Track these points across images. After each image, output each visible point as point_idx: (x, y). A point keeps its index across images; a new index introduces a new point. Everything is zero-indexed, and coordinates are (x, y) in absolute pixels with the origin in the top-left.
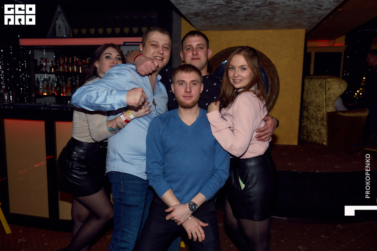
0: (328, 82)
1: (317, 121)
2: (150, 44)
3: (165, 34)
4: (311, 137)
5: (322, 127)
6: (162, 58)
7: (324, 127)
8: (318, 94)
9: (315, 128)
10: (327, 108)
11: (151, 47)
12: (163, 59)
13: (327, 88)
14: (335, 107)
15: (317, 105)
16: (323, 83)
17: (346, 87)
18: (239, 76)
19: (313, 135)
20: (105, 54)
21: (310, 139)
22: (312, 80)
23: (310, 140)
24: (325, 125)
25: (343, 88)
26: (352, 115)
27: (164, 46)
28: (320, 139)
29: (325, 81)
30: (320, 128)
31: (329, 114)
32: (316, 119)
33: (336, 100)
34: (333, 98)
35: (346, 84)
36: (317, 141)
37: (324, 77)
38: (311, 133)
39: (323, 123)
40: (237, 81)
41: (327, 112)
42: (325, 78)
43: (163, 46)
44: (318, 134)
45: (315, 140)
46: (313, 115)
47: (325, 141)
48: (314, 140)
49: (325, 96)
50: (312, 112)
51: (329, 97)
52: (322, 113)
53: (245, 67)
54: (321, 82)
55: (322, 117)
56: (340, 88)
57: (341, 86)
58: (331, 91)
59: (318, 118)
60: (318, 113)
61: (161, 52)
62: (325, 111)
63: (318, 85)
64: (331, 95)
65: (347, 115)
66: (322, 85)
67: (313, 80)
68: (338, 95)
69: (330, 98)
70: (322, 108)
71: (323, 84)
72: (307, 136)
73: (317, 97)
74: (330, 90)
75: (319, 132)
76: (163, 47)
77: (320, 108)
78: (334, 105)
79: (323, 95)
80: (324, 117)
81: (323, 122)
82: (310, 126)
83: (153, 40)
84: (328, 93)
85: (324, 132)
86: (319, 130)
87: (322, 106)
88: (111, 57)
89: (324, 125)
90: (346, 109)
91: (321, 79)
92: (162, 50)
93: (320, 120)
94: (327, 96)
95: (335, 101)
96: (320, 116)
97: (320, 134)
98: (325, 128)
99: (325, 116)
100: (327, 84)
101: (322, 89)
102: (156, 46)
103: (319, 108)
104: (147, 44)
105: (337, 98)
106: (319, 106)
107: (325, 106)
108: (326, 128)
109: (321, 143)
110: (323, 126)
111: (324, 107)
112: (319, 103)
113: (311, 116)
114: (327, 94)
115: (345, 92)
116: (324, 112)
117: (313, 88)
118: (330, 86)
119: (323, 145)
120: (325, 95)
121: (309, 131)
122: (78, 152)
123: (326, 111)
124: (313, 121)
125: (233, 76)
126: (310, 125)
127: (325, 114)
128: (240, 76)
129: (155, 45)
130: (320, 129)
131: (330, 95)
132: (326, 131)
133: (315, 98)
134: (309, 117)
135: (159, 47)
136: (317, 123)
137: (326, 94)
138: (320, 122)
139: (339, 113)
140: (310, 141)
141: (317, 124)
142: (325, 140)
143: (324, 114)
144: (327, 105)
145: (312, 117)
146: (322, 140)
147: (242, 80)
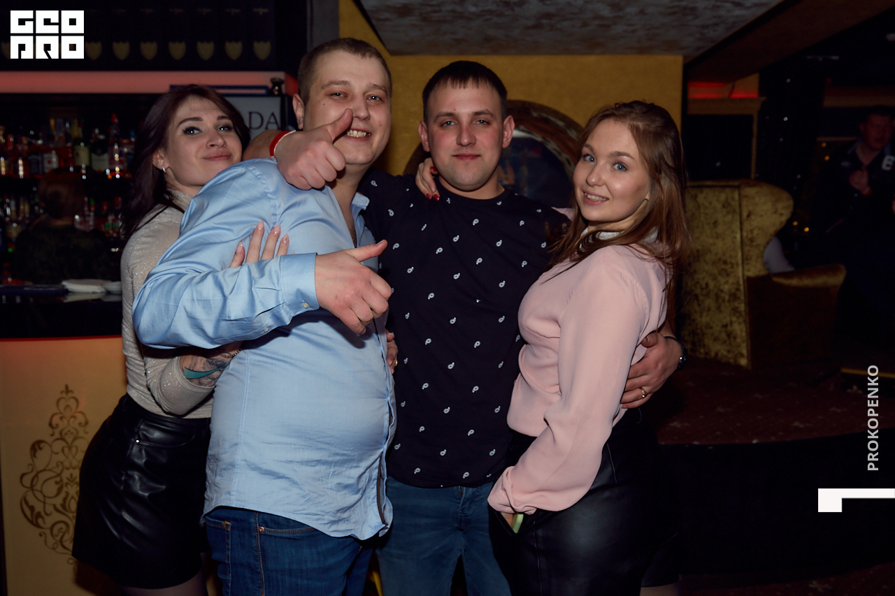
0: (746, 196)
1: (720, 300)
2: (323, 92)
3: (367, 54)
4: (704, 346)
5: (734, 319)
6: (367, 133)
7: (738, 317)
8: (720, 229)
9: (714, 322)
10: (746, 267)
11: (328, 102)
12: (369, 135)
13: (745, 214)
14: (765, 264)
15: (720, 260)
16: (733, 199)
17: (791, 209)
18: (600, 183)
19: (708, 341)
20: (181, 123)
21: (702, 351)
22: (702, 192)
23: (700, 353)
24: (743, 314)
25: (783, 212)
26: (807, 282)
27: (370, 93)
28: (729, 351)
29: (740, 195)
30: (727, 320)
31: (750, 282)
32: (717, 297)
33: (768, 243)
34: (761, 240)
35: (791, 203)
36: (720, 355)
37: (736, 183)
38: (704, 334)
39: (737, 308)
40: (593, 197)
41: (745, 278)
42: (738, 187)
43: (364, 94)
44: (724, 336)
45: (716, 354)
46: (707, 285)
47: (742, 355)
48: (713, 354)
49: (738, 236)
50: (704, 278)
51: (750, 236)
52: (731, 280)
53: (625, 159)
54: (727, 198)
55: (733, 291)
56: (775, 212)
57: (780, 206)
58: (756, 222)
59: (723, 295)
60: (722, 281)
61: (363, 114)
62: (740, 275)
63: (719, 206)
64: (756, 232)
65: (794, 282)
66: (729, 204)
67: (706, 191)
68: (772, 230)
69: (752, 240)
70: (732, 267)
71: (733, 203)
72: (693, 343)
73: (717, 238)
74: (753, 217)
75: (726, 332)
76: (367, 97)
77: (728, 267)
78: (762, 257)
79: (733, 232)
80: (738, 290)
81: (736, 304)
82: (701, 317)
83: (333, 79)
84: (747, 226)
85: (738, 332)
86: (725, 326)
87: (733, 261)
88: (200, 128)
89: (740, 312)
90: (790, 269)
91: (728, 190)
92: (362, 105)
93: (727, 298)
94: (745, 234)
95: (765, 247)
96: (726, 288)
97: (729, 335)
98: (741, 320)
99: (742, 288)
100: (744, 203)
101: (730, 217)
102: (343, 96)
103: (723, 267)
104: (316, 94)
105: (770, 240)
106: (725, 262)
107: (740, 262)
108: (745, 321)
109: (732, 361)
110: (737, 314)
111: (738, 264)
112: (724, 254)
113: (702, 289)
114: (745, 229)
115: (789, 221)
116: (739, 278)
117: (706, 214)
118: (751, 208)
119: (740, 366)
120: (739, 231)
121: (699, 331)
122: (147, 439)
123: (743, 275)
124: (709, 302)
125: (585, 182)
126: (701, 313)
127: (741, 282)
128: (604, 187)
129: (339, 94)
130: (729, 323)
131: (752, 231)
132: (744, 329)
133: (711, 241)
134: (698, 291)
135: (353, 98)
136: (719, 308)
137: (741, 229)
138: (727, 304)
139: (776, 279)
140: (702, 356)
141: (720, 311)
142: (744, 351)
143: (738, 283)
144: (745, 259)
145: (705, 292)
146: (736, 352)
147: (608, 199)
